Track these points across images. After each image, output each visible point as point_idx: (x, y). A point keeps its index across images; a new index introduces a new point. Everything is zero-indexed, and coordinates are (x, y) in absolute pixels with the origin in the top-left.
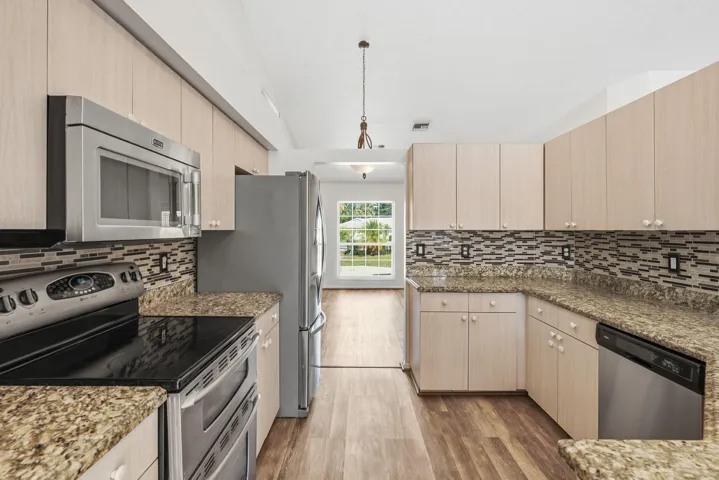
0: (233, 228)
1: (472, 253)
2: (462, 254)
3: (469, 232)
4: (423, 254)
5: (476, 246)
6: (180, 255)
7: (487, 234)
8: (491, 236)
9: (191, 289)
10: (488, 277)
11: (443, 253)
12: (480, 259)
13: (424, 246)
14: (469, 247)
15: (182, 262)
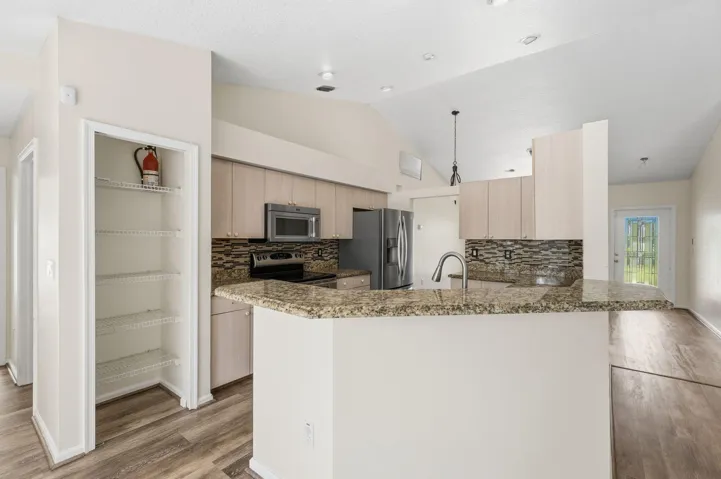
0: (351, 237)
1: (514, 257)
2: (505, 256)
3: (511, 241)
4: (477, 256)
5: (517, 252)
6: (329, 250)
7: (524, 243)
8: (529, 244)
9: (336, 266)
10: (526, 275)
11: (491, 256)
12: (519, 261)
13: (477, 250)
14: (511, 252)
15: (331, 253)
